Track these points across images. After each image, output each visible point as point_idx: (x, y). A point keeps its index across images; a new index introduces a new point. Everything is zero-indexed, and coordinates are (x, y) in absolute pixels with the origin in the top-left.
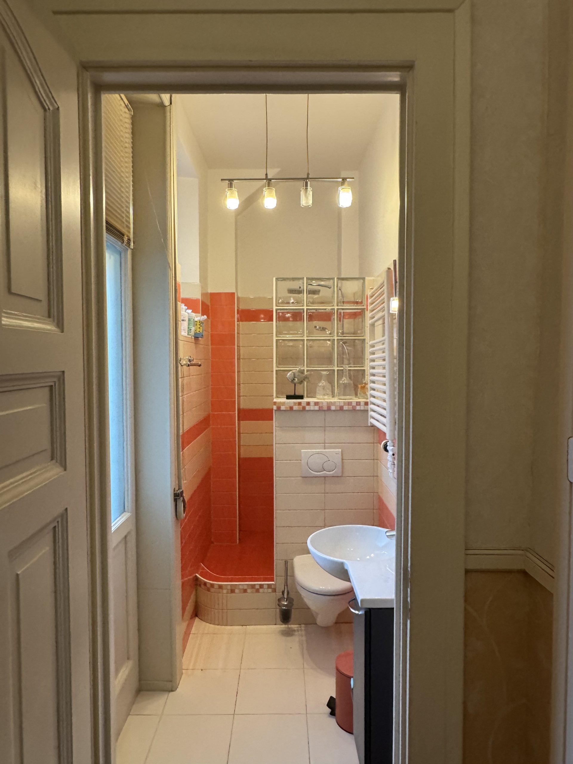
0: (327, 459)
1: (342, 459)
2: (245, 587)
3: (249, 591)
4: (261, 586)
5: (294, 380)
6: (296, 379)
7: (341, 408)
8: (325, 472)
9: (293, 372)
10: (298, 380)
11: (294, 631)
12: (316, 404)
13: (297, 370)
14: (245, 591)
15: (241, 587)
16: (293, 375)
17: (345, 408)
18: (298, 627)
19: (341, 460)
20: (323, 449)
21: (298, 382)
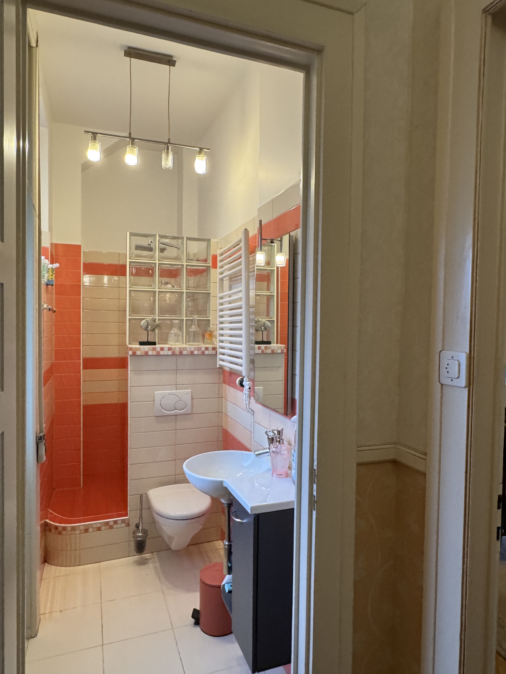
0: (178, 399)
1: (192, 399)
2: (99, 525)
3: (103, 528)
4: (115, 522)
5: (147, 327)
6: (150, 327)
7: (192, 353)
8: (176, 411)
9: (146, 320)
10: (151, 327)
11: (147, 559)
12: (169, 349)
13: (150, 318)
14: (99, 529)
15: (94, 526)
16: (146, 323)
17: (196, 353)
18: (151, 556)
19: (190, 400)
20: (175, 390)
21: (151, 330)
